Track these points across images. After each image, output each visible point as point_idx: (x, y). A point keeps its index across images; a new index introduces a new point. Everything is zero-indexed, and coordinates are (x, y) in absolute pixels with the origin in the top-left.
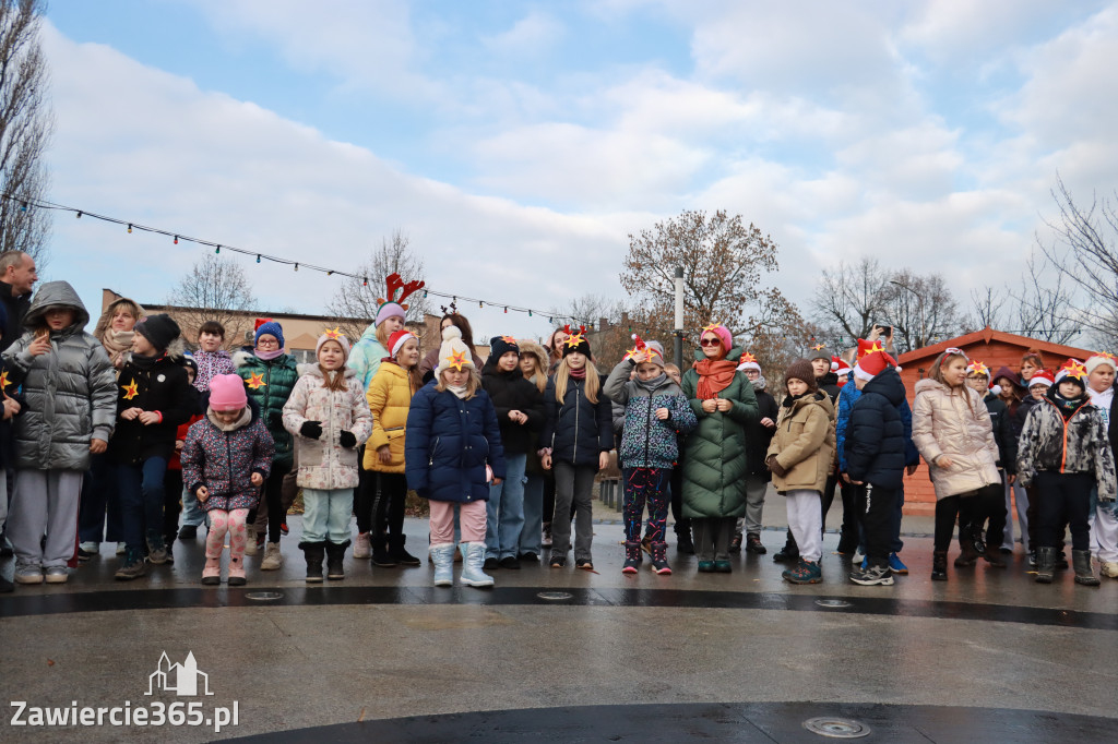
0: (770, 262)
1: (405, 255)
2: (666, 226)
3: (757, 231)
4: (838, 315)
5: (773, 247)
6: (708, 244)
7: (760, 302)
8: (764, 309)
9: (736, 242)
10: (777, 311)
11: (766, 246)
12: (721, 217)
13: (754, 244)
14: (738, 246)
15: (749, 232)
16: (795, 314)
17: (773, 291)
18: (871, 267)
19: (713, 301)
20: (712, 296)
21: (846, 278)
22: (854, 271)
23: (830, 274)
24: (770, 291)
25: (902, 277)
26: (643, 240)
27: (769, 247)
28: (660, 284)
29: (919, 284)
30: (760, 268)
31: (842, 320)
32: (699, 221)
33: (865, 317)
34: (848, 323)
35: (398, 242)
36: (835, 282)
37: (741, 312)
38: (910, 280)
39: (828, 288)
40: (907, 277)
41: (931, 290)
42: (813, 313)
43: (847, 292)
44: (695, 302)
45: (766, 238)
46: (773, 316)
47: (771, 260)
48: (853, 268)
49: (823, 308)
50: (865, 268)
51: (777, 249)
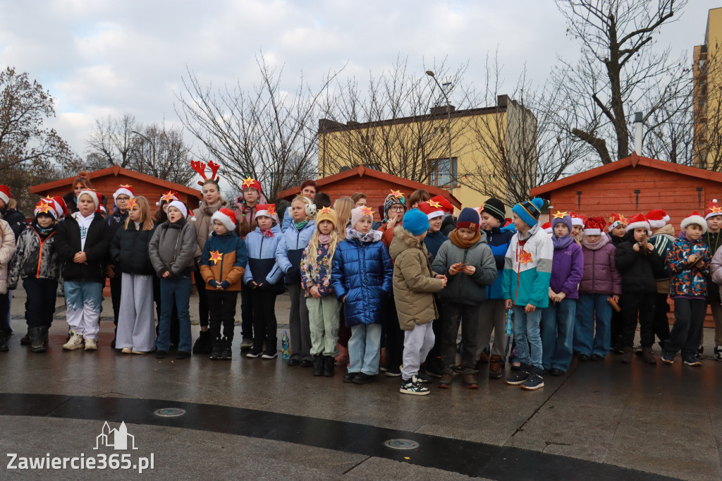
0: (49, 110)
3: (39, 86)
4: (105, 152)
5: (51, 100)
7: (42, 138)
8: (43, 143)
10: (54, 146)
11: (46, 98)
12: (11, 73)
13: (37, 96)
15: (33, 86)
16: (67, 149)
17: (52, 131)
18: (130, 121)
21: (112, 127)
22: (118, 123)
23: (101, 123)
24: (49, 131)
25: (152, 130)
27: (48, 99)
29: (163, 135)
30: (42, 114)
31: (108, 155)
33: (124, 154)
34: (112, 157)
37: (25, 144)
38: (157, 132)
39: (99, 132)
40: (155, 129)
41: (170, 139)
42: (89, 149)
43: (113, 137)
45: (46, 92)
46: (50, 149)
47: (49, 108)
48: (118, 121)
49: (95, 146)
50: (126, 121)
51: (54, 101)
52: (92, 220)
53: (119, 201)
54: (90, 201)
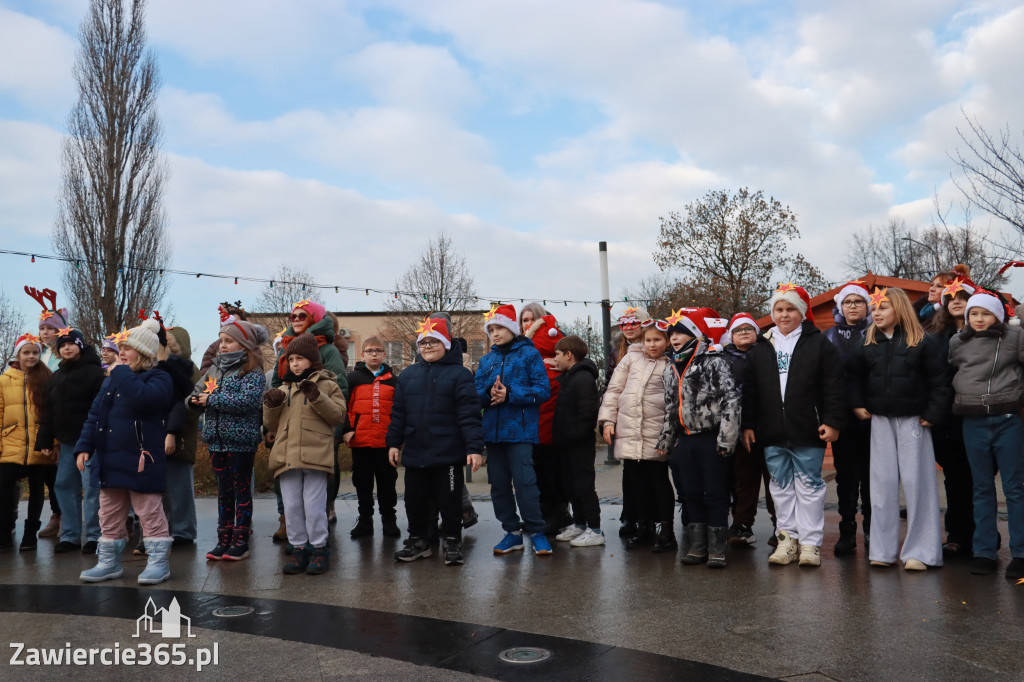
0: (792, 231)
1: (449, 253)
2: (695, 206)
3: (778, 204)
5: (793, 218)
6: (732, 219)
7: (787, 268)
8: (789, 273)
9: (759, 215)
10: (803, 275)
11: (785, 216)
12: (744, 194)
13: (776, 216)
14: (761, 219)
15: (770, 205)
16: (819, 277)
17: (798, 257)
18: (899, 227)
19: (743, 270)
20: (740, 266)
21: (876, 239)
22: (883, 233)
23: (860, 237)
24: (795, 257)
25: (932, 234)
26: (672, 220)
27: (789, 217)
28: (691, 260)
30: (784, 237)
32: (724, 199)
35: (442, 243)
36: (866, 245)
37: (768, 278)
38: (940, 236)
39: (859, 250)
40: (937, 234)
42: (848, 274)
43: (878, 252)
44: (726, 274)
45: (786, 209)
46: (798, 280)
47: (792, 229)
48: (882, 230)
49: (856, 269)
50: (893, 229)
51: (796, 218)
52: (797, 338)
53: (846, 306)
54: (791, 308)
